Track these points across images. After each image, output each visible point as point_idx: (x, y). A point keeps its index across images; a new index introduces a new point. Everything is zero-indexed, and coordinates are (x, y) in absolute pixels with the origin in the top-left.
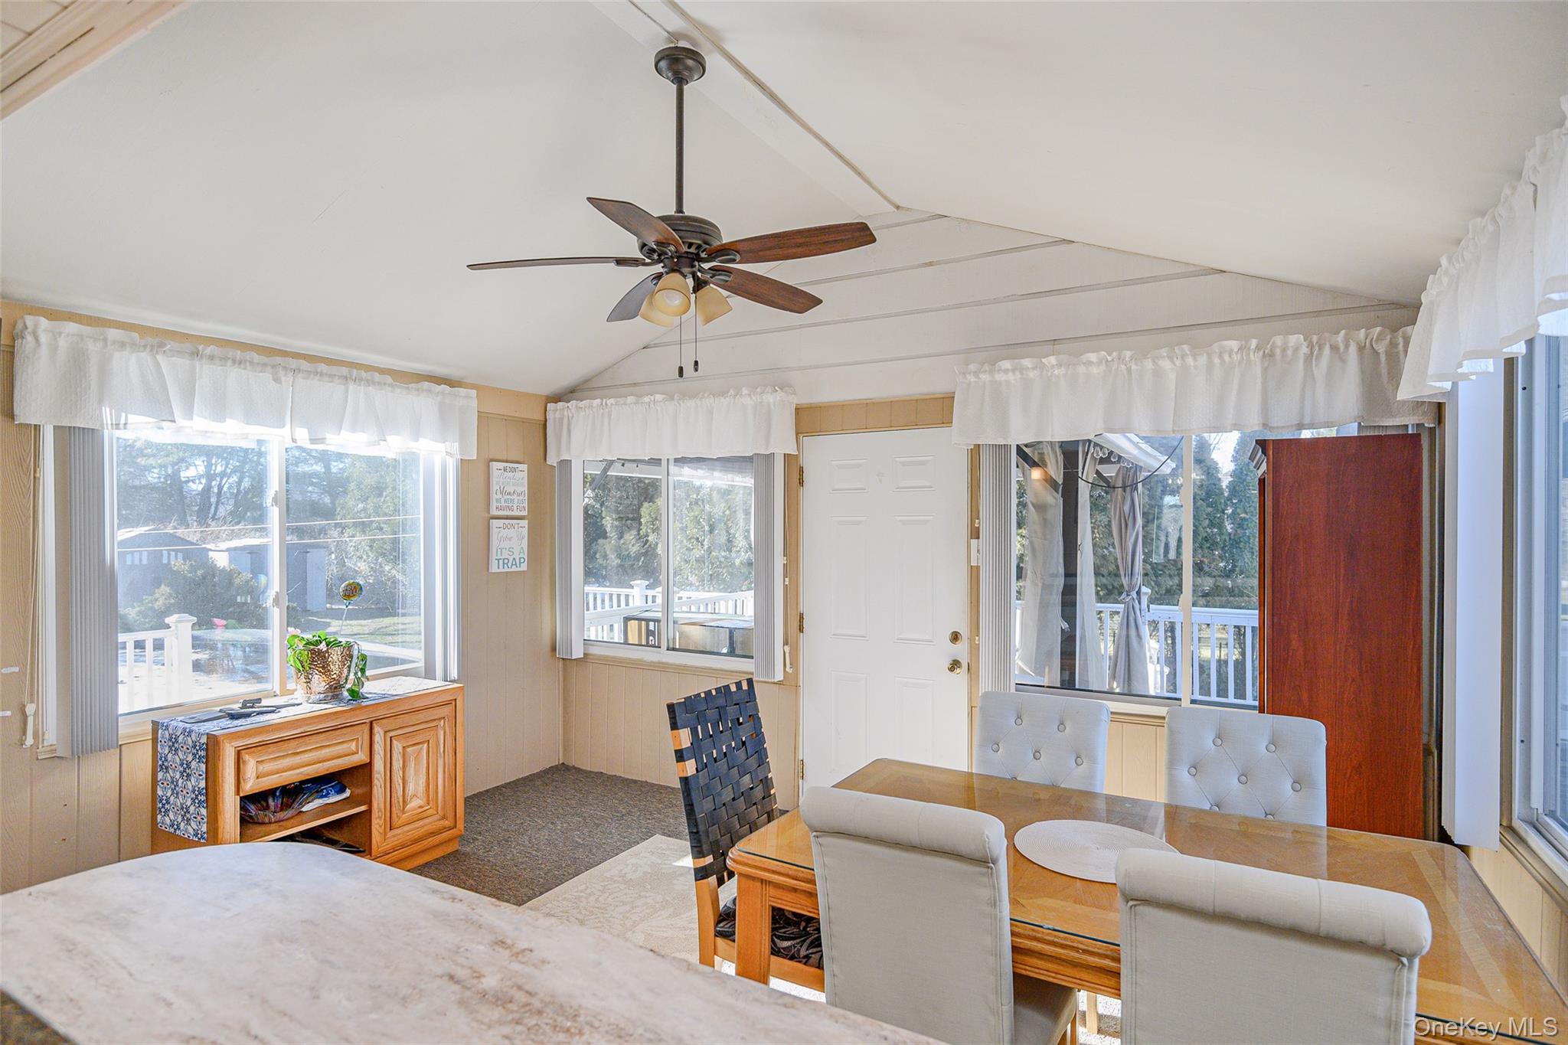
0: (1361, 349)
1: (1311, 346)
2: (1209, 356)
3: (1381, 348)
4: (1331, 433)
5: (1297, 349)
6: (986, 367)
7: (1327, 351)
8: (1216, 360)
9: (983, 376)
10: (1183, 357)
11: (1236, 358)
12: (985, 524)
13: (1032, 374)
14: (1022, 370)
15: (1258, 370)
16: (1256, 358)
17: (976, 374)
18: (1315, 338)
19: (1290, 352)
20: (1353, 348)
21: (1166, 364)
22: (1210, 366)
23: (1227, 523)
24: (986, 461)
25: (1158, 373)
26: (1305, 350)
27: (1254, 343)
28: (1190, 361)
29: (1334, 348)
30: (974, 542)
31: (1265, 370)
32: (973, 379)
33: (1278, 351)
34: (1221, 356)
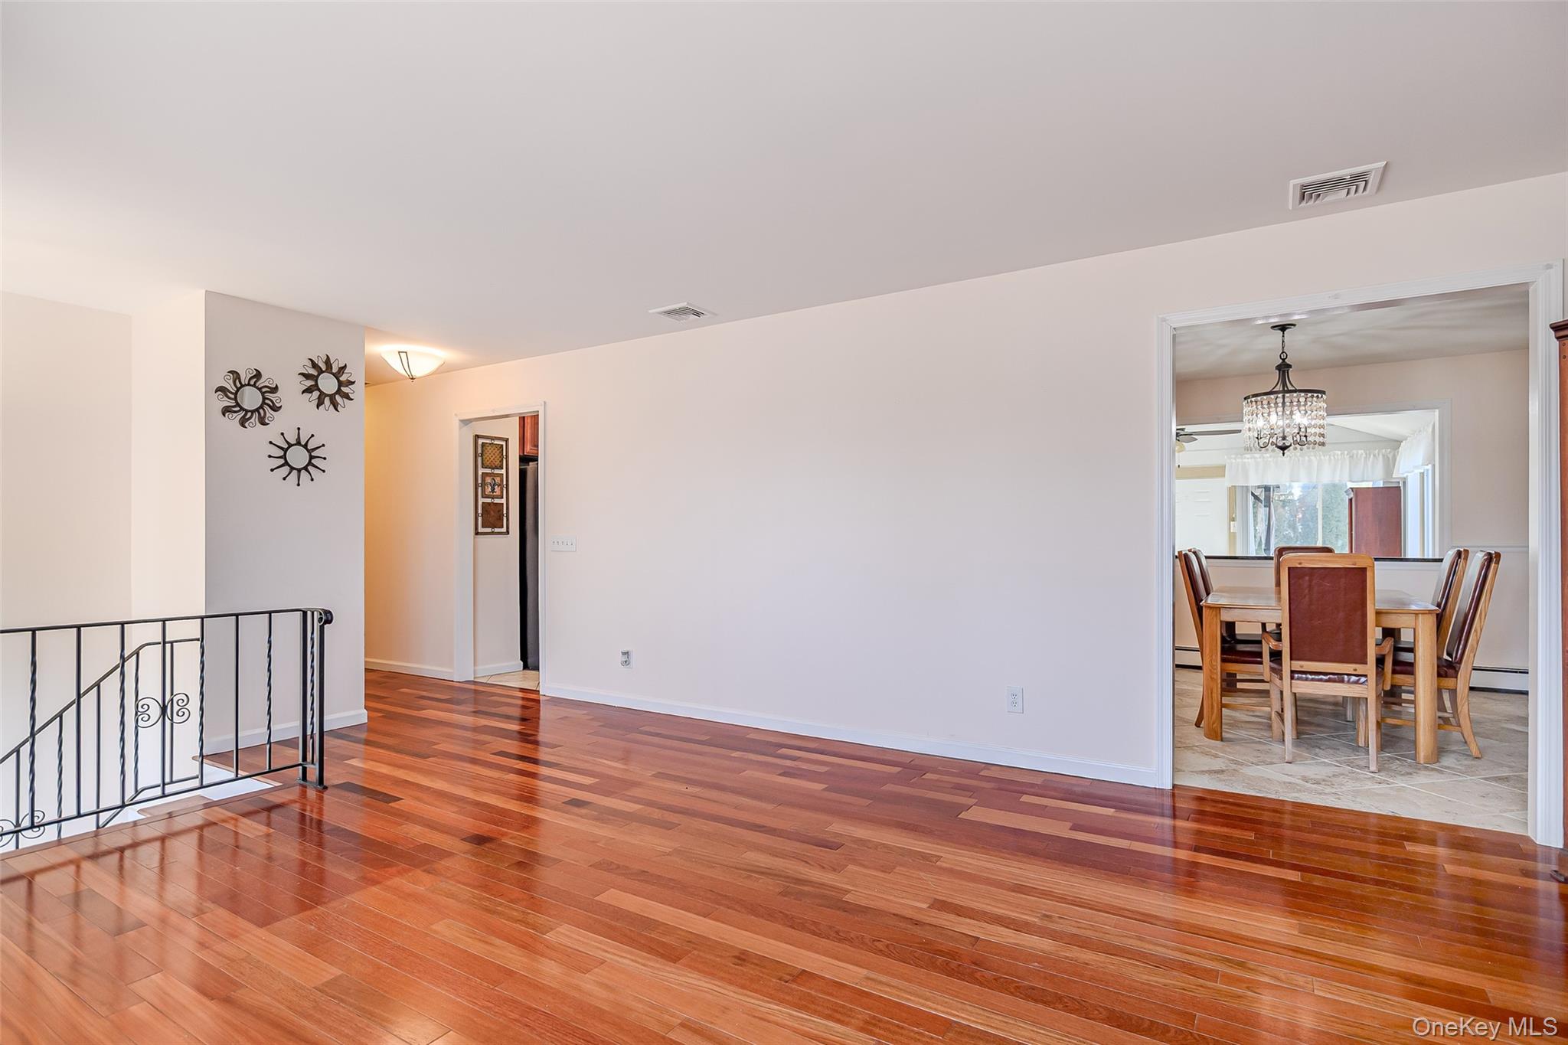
0: (1383, 456)
1: (1366, 454)
2: (1330, 456)
3: (1390, 456)
4: (1370, 485)
5: (1362, 454)
6: (1239, 456)
7: (1372, 456)
8: (1332, 458)
9: (1238, 460)
10: (1320, 456)
11: (1340, 457)
12: (1238, 515)
13: (1259, 460)
14: (1255, 458)
15: (1347, 462)
16: (1347, 457)
17: (1235, 459)
18: (1368, 452)
19: (1359, 456)
20: (1381, 456)
21: (1313, 458)
22: (1330, 459)
23: (1298, 524)
24: (1238, 492)
25: (1310, 461)
26: (1364, 455)
27: (1346, 452)
28: (1322, 457)
29: (1374, 456)
30: (1232, 523)
31: (1350, 462)
32: (1234, 461)
33: (1355, 456)
34: (1334, 456)
